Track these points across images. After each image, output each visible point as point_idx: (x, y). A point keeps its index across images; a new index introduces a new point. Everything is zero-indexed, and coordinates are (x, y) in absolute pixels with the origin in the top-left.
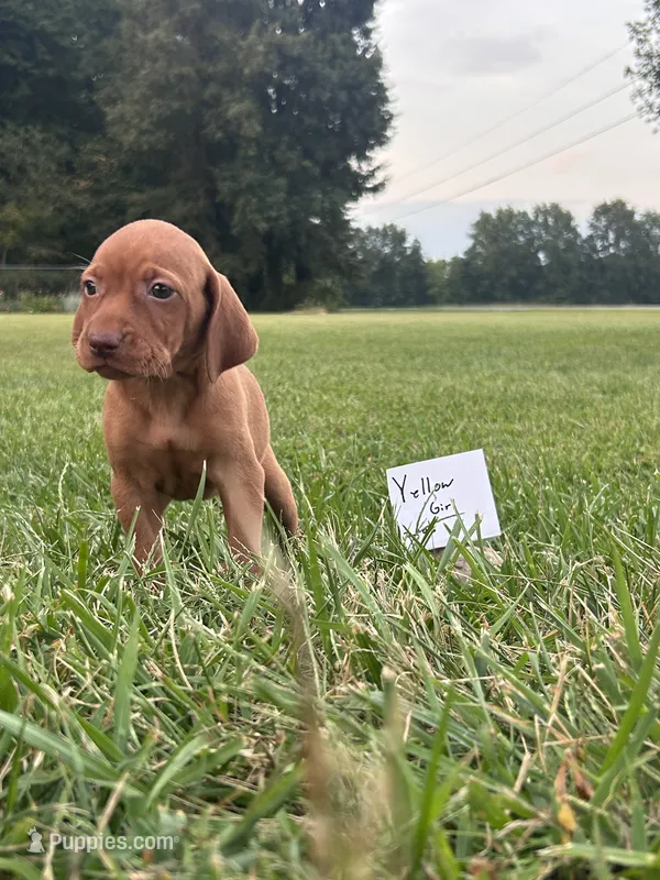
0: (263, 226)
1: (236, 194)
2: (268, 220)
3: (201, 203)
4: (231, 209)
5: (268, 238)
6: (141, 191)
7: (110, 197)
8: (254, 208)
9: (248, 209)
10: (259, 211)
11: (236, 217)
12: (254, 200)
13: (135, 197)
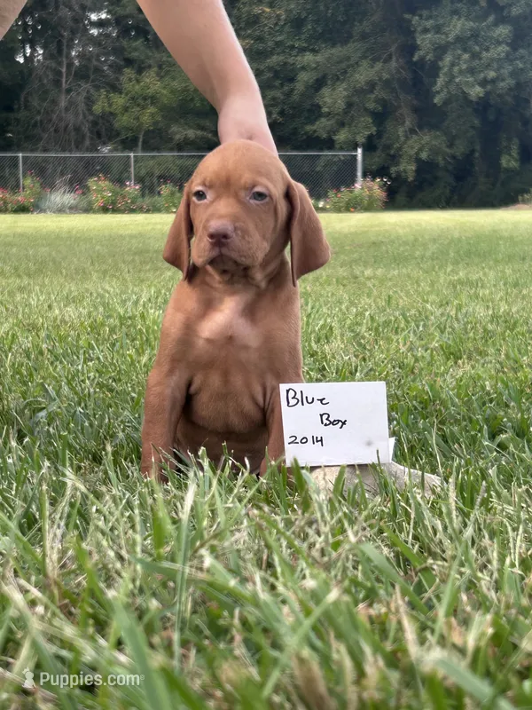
0: (476, 92)
1: (441, 50)
2: (484, 83)
3: (394, 64)
4: (434, 70)
5: (483, 106)
6: (314, 51)
7: (275, 60)
8: (464, 67)
9: (456, 69)
10: (472, 71)
11: (440, 81)
12: (466, 56)
13: (308, 58)
